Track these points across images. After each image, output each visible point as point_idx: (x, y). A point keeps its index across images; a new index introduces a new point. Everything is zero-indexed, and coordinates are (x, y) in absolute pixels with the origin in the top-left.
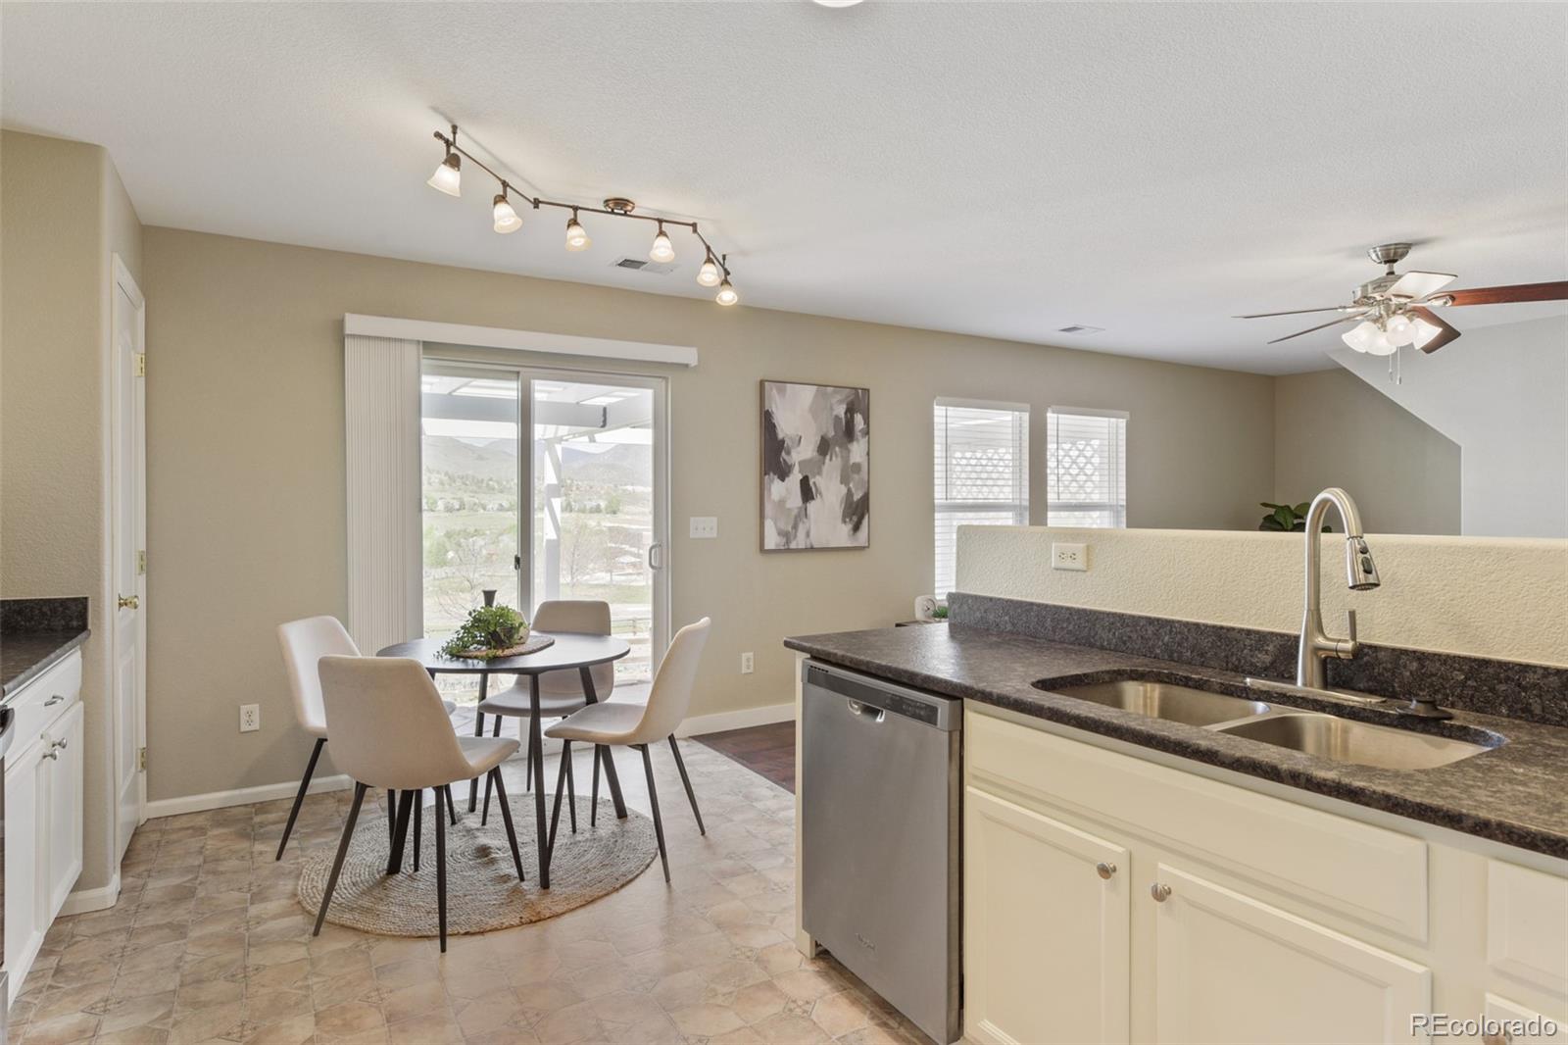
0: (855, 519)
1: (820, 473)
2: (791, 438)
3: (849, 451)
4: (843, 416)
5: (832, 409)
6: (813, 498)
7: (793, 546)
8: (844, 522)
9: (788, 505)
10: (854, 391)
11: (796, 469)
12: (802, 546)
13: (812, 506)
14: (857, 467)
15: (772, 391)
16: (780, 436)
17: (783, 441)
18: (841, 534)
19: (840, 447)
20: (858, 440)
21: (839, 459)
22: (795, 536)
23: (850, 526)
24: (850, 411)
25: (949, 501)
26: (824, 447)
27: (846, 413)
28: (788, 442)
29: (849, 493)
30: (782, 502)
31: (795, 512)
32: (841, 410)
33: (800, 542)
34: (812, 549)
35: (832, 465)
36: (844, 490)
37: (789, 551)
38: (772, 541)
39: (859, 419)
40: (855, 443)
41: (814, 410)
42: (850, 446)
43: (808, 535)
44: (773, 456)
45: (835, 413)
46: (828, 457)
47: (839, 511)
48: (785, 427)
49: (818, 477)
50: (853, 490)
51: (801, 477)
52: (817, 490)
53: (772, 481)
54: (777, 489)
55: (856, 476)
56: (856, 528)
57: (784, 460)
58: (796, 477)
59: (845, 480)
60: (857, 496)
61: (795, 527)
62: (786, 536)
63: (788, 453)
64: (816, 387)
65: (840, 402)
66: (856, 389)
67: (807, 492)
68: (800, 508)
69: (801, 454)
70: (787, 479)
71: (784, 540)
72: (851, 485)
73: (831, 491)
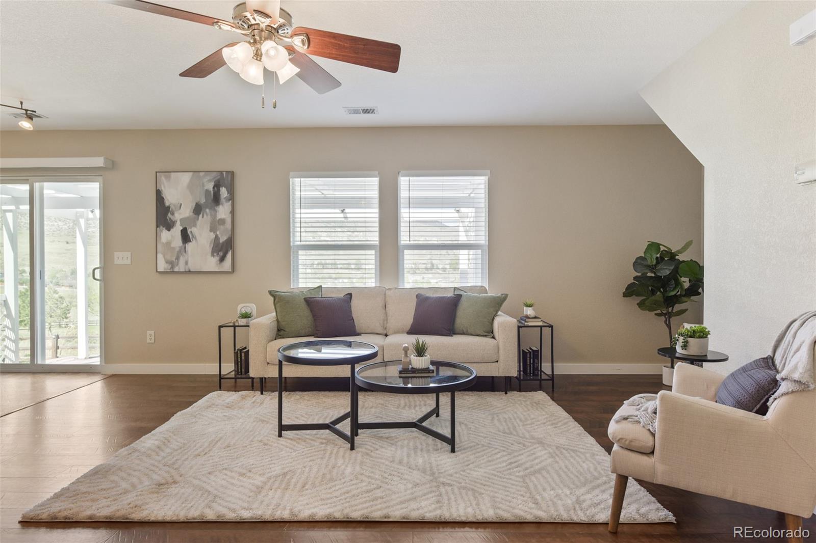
0: (221, 254)
1: (195, 225)
2: (174, 206)
3: (216, 211)
4: (212, 190)
5: (203, 186)
6: (190, 241)
7: (176, 269)
8: (213, 255)
9: (173, 245)
10: (219, 174)
11: (178, 223)
12: (182, 270)
13: (189, 246)
14: (222, 222)
15: (162, 178)
16: (167, 204)
17: (169, 207)
18: (212, 264)
19: (210, 209)
20: (222, 204)
21: (209, 216)
22: (178, 264)
23: (217, 258)
24: (217, 186)
25: (302, 243)
26: (198, 210)
27: (214, 188)
28: (172, 207)
29: (217, 238)
30: (168, 243)
31: (177, 249)
32: (210, 186)
33: (181, 267)
34: (189, 272)
35: (204, 221)
36: (212, 236)
37: (173, 272)
38: (162, 266)
39: (224, 192)
40: (221, 207)
41: (191, 187)
42: (217, 208)
43: (186, 263)
44: (164, 216)
45: (206, 188)
46: (201, 216)
47: (208, 248)
48: (170, 198)
49: (193, 228)
50: (219, 236)
51: (182, 228)
52: (193, 236)
53: (161, 231)
54: (165, 235)
55: (222, 227)
56: (222, 259)
57: (170, 219)
58: (178, 228)
59: (213, 229)
60: (223, 239)
61: (178, 258)
62: (171, 264)
63: (173, 214)
64: (192, 173)
65: (210, 181)
66: (221, 172)
67: (186, 237)
68: (180, 247)
69: (182, 214)
70: (172, 230)
71: (170, 266)
72: (218, 233)
73: (203, 236)
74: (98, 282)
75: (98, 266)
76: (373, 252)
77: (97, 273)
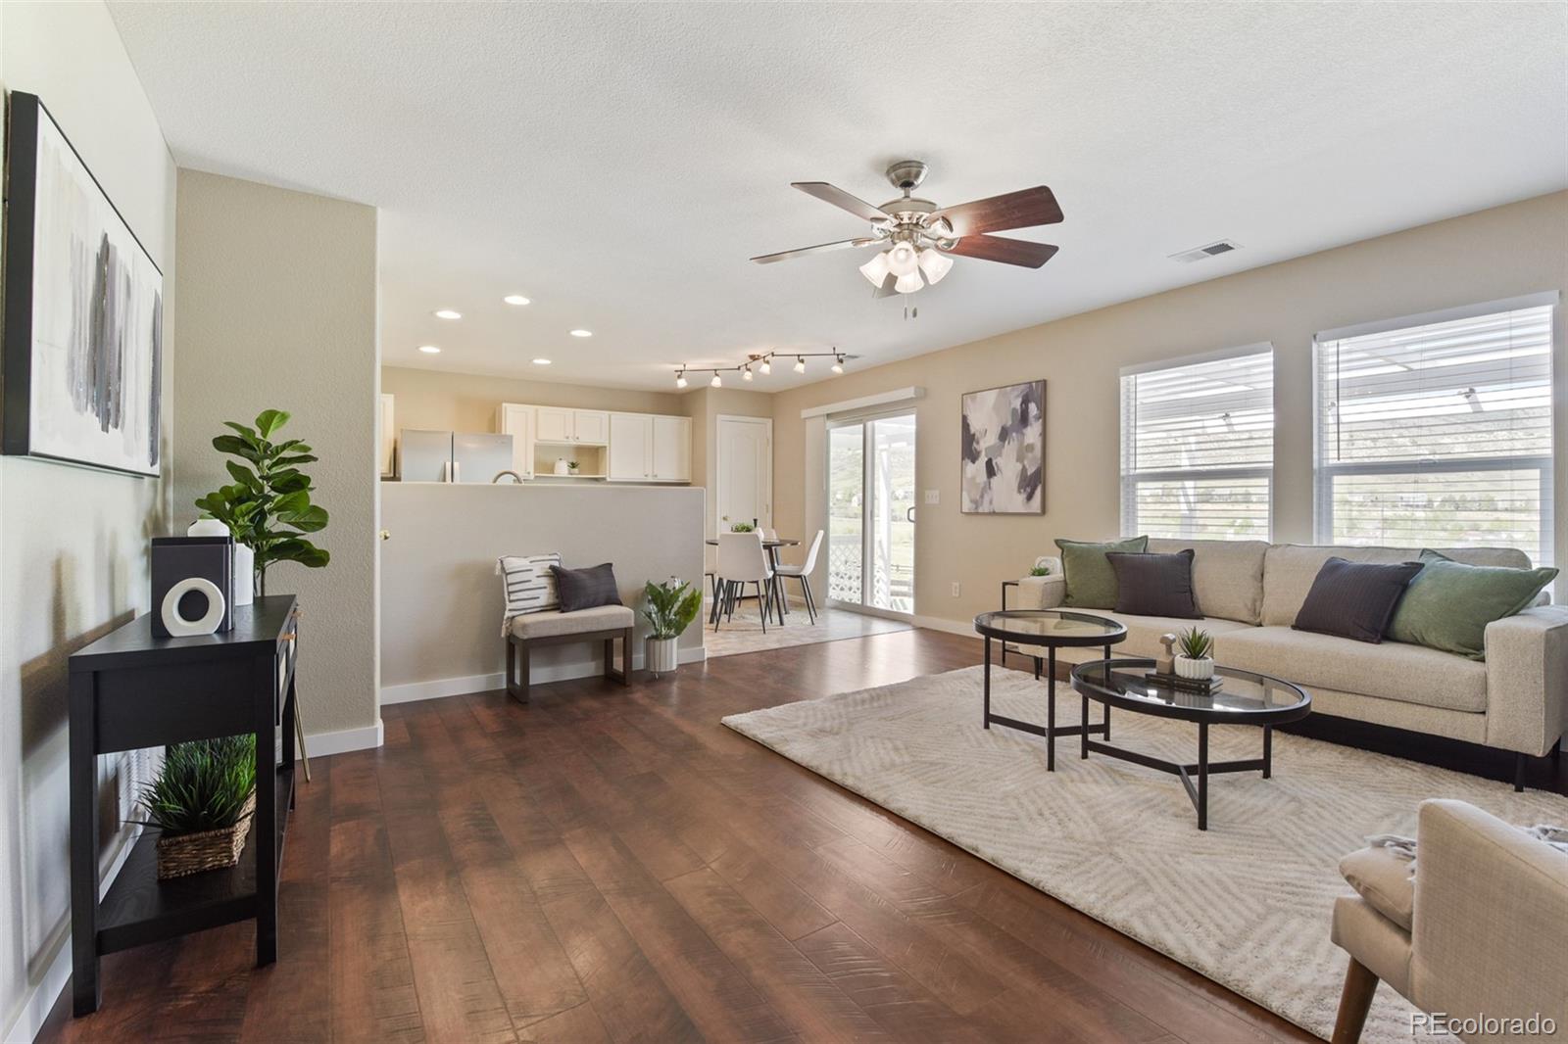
0: (1029, 490)
1: (1000, 455)
2: (979, 433)
3: (1023, 434)
4: (1018, 407)
5: (1010, 404)
6: (995, 475)
7: (980, 510)
8: (1019, 492)
9: (978, 480)
10: (1028, 385)
11: (983, 453)
12: (986, 511)
13: (994, 480)
14: (1030, 448)
15: (968, 399)
16: (972, 431)
17: (974, 435)
18: (1017, 502)
19: (1017, 432)
20: (1031, 425)
21: (1016, 442)
22: (982, 505)
23: (1024, 496)
24: (1025, 402)
25: (1138, 471)
26: (1004, 435)
27: (1021, 405)
28: (978, 435)
29: (1024, 469)
30: (973, 478)
31: (982, 485)
32: (1017, 404)
33: (985, 508)
34: (994, 513)
35: (1011, 448)
36: (1019, 467)
37: (977, 514)
38: (967, 506)
39: (1033, 409)
40: (1029, 428)
41: (996, 408)
42: (1024, 431)
43: (991, 502)
44: (969, 446)
45: (1012, 406)
46: (1007, 442)
47: (1015, 484)
48: (975, 427)
49: (999, 458)
50: (1027, 467)
51: (986, 459)
52: (998, 467)
53: (966, 465)
54: (970, 468)
55: (1030, 455)
56: (1030, 497)
57: (976, 449)
58: (983, 460)
59: (1020, 459)
60: (1031, 471)
61: (982, 497)
62: (976, 503)
63: (978, 443)
64: (997, 390)
65: (1018, 396)
66: (1030, 383)
67: (991, 471)
68: (985, 483)
69: (986, 442)
70: (977, 462)
71: (974, 506)
72: (1026, 463)
73: (1010, 469)
74: (913, 524)
75: (913, 505)
76: (1266, 481)
77: (912, 512)
